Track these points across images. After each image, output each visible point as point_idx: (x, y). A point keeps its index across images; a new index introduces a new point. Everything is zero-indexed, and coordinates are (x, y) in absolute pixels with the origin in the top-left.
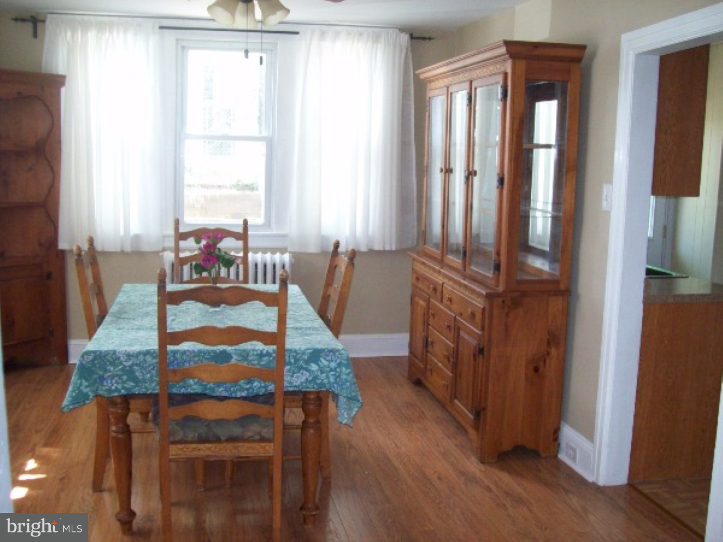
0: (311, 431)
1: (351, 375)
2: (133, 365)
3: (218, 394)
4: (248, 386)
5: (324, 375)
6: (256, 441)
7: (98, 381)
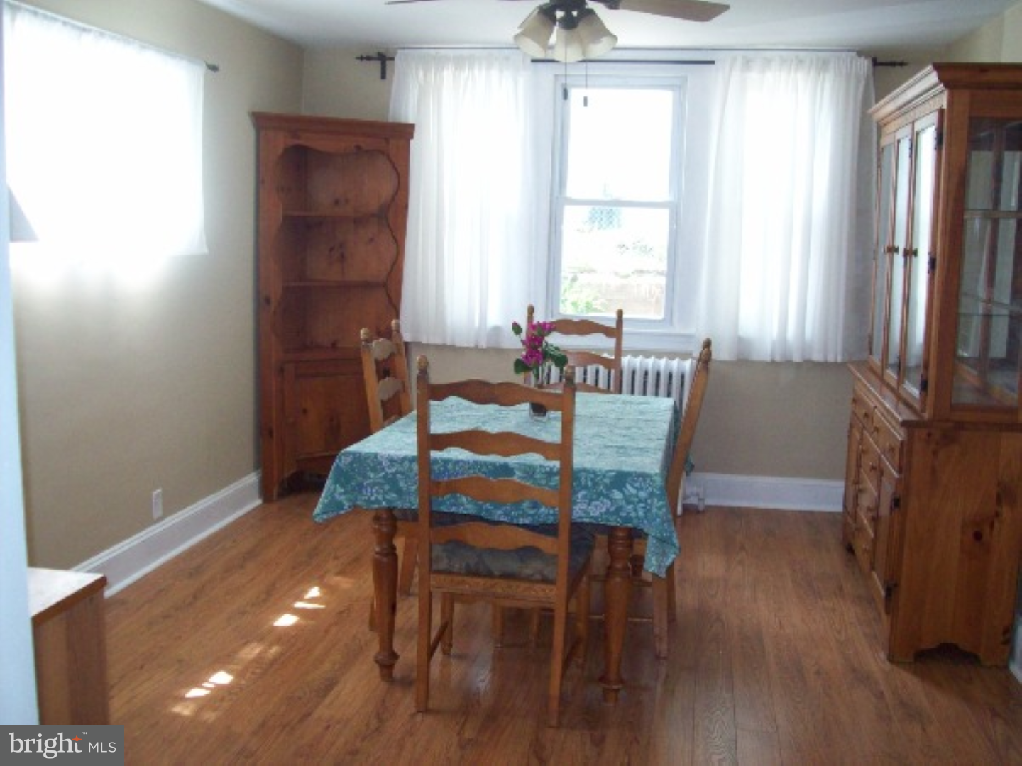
0: (618, 579)
1: (664, 510)
2: (397, 472)
3: (496, 518)
4: (532, 512)
5: (631, 507)
6: (537, 582)
7: (357, 488)
